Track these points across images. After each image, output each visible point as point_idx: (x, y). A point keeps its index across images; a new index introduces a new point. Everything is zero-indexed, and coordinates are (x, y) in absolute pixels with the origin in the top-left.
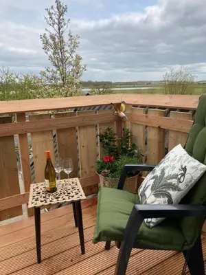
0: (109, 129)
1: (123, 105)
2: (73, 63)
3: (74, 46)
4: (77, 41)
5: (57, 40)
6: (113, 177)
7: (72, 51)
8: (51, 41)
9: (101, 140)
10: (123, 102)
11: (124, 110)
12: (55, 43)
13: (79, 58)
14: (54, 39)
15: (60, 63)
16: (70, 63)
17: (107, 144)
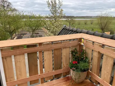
0: (75, 49)
1: (82, 39)
2: (59, 12)
3: (60, 5)
4: (62, 3)
5: (53, 3)
6: (77, 71)
7: (59, 8)
8: (51, 3)
9: (72, 53)
10: (83, 38)
11: (83, 42)
12: (52, 4)
13: (62, 10)
14: (52, 2)
15: (54, 12)
16: (58, 13)
17: (74, 55)
